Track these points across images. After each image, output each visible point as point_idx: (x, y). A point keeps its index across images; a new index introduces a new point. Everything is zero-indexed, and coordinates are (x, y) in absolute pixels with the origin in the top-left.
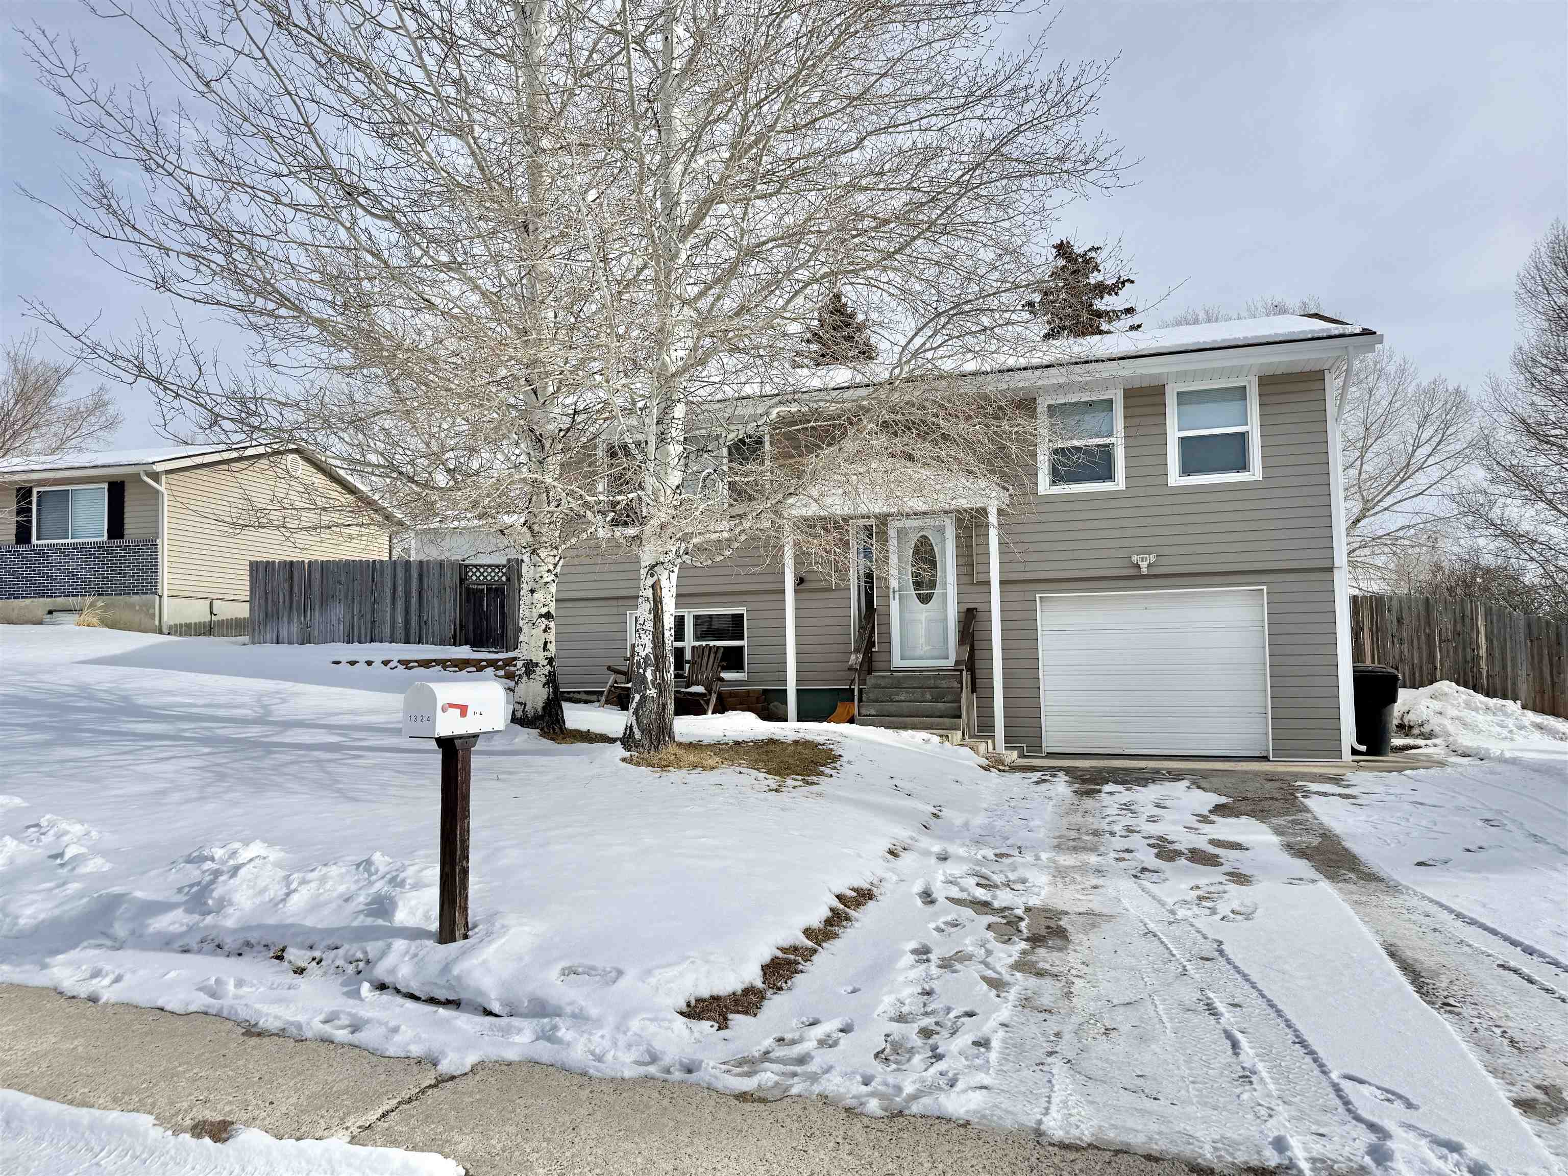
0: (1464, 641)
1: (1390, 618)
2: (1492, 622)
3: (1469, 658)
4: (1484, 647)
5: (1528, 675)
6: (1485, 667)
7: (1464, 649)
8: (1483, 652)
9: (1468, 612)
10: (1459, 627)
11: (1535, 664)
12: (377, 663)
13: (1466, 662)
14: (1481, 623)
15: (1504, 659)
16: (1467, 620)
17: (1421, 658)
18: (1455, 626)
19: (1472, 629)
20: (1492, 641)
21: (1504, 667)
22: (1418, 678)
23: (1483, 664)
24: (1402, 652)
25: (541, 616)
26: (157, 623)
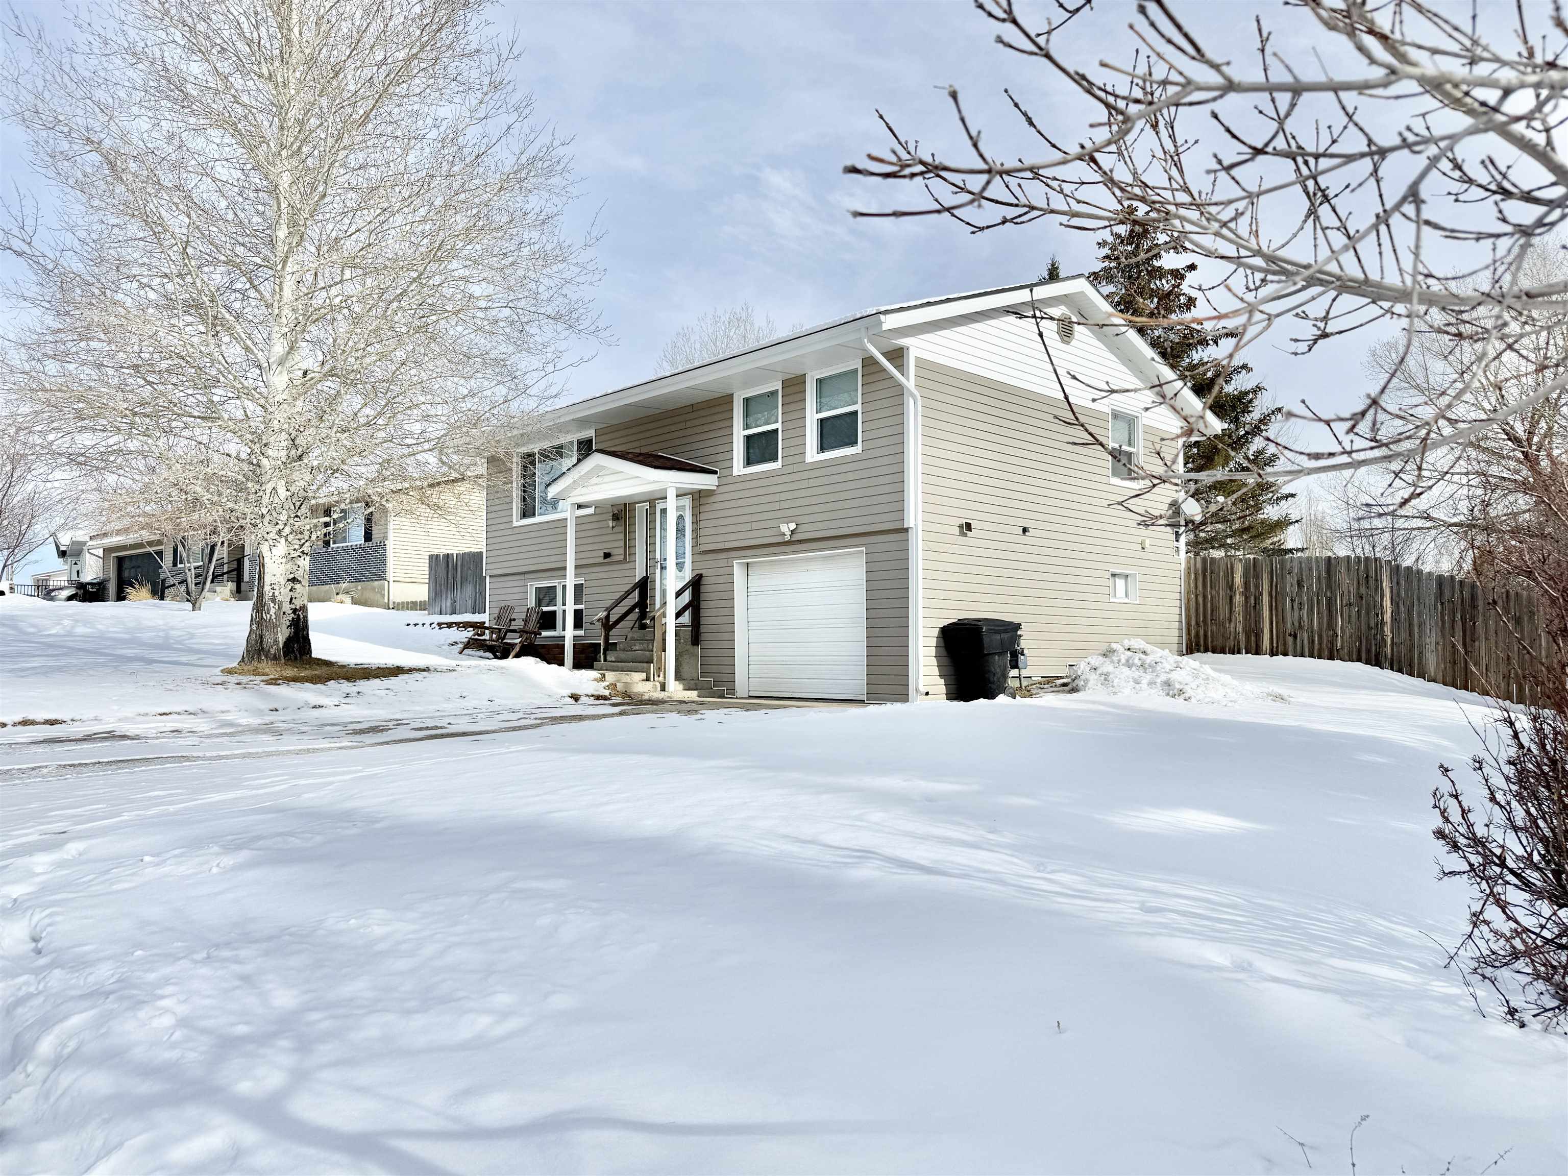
0: (1368, 605)
1: (1290, 581)
2: (1398, 583)
3: (1372, 624)
4: (1389, 611)
5: (1438, 643)
6: (1390, 635)
7: (1368, 613)
8: (1387, 617)
9: (1372, 573)
10: (1363, 590)
11: (1447, 629)
12: (427, 625)
13: (1370, 628)
14: (1386, 584)
15: (1411, 625)
16: (1372, 582)
17: (1319, 623)
18: (1358, 588)
19: (1376, 589)
20: (1398, 604)
21: (1411, 634)
22: (1316, 646)
23: (1387, 631)
24: (1300, 618)
25: (288, 580)
26: (386, 601)
